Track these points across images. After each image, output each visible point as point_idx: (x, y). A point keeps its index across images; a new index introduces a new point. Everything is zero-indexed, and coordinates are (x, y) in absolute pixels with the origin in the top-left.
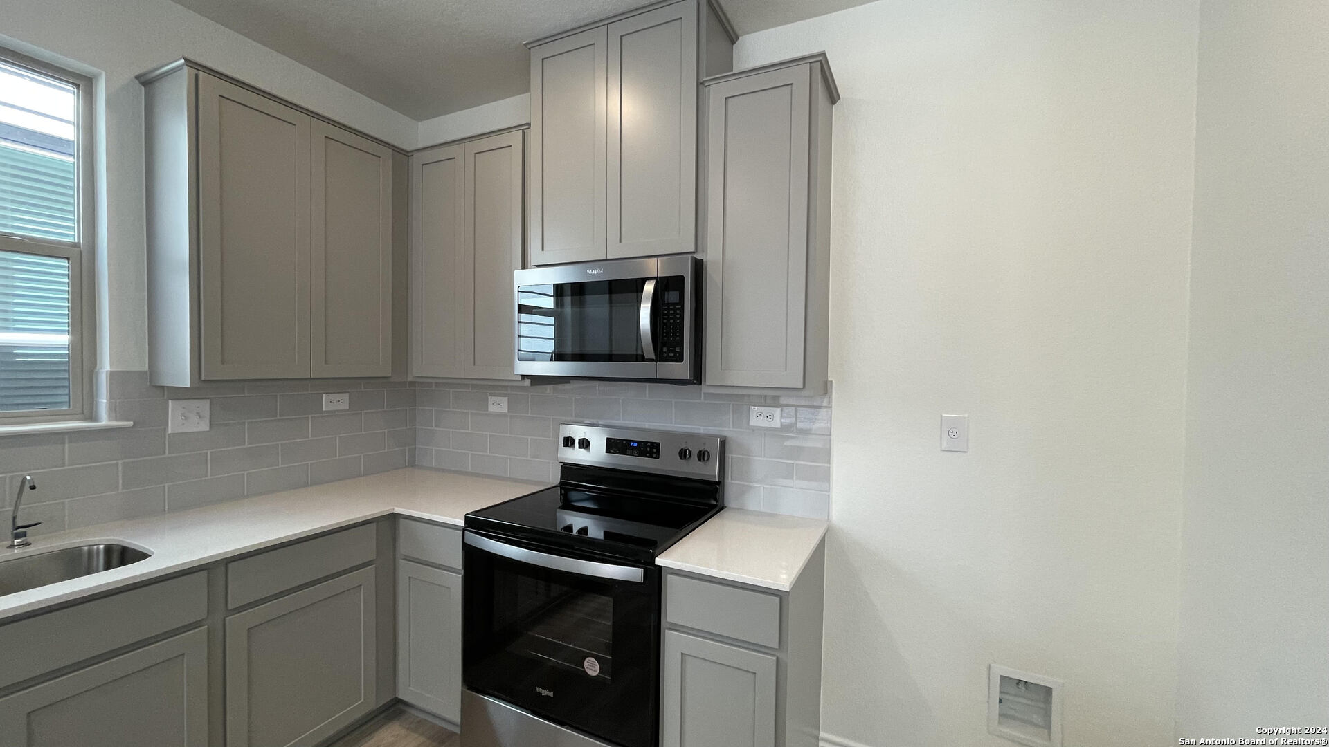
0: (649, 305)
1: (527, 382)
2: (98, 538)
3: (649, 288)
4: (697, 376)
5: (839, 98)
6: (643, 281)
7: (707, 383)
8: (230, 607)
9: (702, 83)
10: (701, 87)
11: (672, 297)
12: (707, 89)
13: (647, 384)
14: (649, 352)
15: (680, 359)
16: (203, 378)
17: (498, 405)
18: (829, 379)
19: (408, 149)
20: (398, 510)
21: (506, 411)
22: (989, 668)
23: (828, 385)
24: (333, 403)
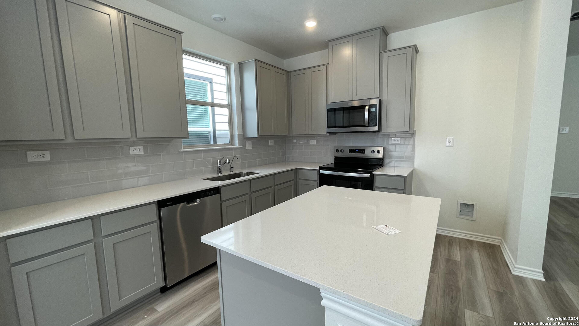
0: (367, 112)
1: (328, 134)
2: (245, 171)
3: (367, 108)
4: (380, 130)
5: (419, 52)
6: (365, 106)
7: (382, 131)
8: (275, 184)
9: (381, 52)
10: (380, 53)
11: (373, 110)
12: (382, 54)
13: (360, 133)
14: (367, 124)
15: (376, 125)
16: (260, 135)
17: (313, 142)
18: (415, 129)
19: (289, 71)
20: (298, 167)
21: (315, 144)
22: (457, 201)
23: (415, 131)
24: (271, 143)
